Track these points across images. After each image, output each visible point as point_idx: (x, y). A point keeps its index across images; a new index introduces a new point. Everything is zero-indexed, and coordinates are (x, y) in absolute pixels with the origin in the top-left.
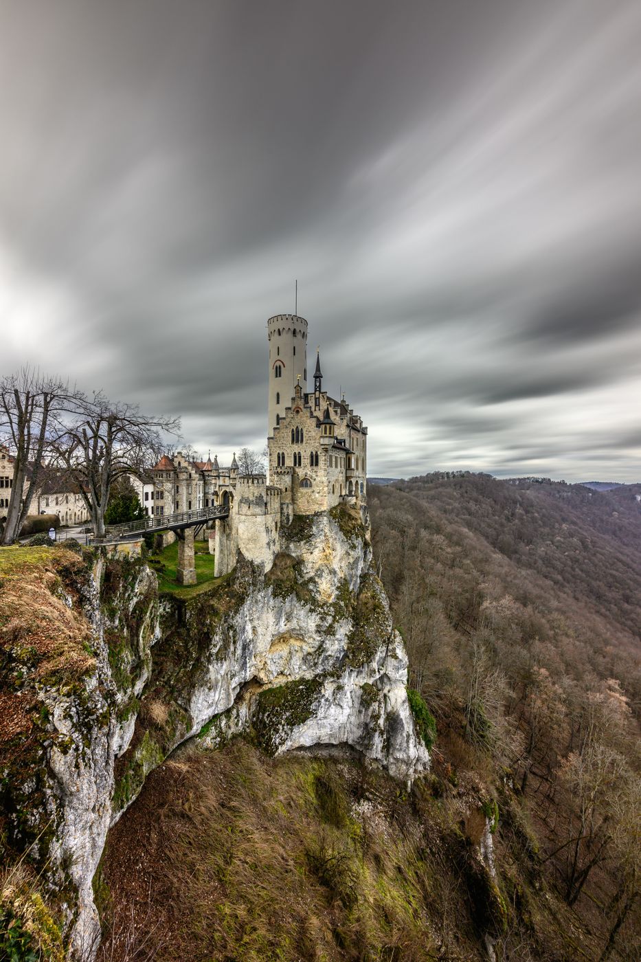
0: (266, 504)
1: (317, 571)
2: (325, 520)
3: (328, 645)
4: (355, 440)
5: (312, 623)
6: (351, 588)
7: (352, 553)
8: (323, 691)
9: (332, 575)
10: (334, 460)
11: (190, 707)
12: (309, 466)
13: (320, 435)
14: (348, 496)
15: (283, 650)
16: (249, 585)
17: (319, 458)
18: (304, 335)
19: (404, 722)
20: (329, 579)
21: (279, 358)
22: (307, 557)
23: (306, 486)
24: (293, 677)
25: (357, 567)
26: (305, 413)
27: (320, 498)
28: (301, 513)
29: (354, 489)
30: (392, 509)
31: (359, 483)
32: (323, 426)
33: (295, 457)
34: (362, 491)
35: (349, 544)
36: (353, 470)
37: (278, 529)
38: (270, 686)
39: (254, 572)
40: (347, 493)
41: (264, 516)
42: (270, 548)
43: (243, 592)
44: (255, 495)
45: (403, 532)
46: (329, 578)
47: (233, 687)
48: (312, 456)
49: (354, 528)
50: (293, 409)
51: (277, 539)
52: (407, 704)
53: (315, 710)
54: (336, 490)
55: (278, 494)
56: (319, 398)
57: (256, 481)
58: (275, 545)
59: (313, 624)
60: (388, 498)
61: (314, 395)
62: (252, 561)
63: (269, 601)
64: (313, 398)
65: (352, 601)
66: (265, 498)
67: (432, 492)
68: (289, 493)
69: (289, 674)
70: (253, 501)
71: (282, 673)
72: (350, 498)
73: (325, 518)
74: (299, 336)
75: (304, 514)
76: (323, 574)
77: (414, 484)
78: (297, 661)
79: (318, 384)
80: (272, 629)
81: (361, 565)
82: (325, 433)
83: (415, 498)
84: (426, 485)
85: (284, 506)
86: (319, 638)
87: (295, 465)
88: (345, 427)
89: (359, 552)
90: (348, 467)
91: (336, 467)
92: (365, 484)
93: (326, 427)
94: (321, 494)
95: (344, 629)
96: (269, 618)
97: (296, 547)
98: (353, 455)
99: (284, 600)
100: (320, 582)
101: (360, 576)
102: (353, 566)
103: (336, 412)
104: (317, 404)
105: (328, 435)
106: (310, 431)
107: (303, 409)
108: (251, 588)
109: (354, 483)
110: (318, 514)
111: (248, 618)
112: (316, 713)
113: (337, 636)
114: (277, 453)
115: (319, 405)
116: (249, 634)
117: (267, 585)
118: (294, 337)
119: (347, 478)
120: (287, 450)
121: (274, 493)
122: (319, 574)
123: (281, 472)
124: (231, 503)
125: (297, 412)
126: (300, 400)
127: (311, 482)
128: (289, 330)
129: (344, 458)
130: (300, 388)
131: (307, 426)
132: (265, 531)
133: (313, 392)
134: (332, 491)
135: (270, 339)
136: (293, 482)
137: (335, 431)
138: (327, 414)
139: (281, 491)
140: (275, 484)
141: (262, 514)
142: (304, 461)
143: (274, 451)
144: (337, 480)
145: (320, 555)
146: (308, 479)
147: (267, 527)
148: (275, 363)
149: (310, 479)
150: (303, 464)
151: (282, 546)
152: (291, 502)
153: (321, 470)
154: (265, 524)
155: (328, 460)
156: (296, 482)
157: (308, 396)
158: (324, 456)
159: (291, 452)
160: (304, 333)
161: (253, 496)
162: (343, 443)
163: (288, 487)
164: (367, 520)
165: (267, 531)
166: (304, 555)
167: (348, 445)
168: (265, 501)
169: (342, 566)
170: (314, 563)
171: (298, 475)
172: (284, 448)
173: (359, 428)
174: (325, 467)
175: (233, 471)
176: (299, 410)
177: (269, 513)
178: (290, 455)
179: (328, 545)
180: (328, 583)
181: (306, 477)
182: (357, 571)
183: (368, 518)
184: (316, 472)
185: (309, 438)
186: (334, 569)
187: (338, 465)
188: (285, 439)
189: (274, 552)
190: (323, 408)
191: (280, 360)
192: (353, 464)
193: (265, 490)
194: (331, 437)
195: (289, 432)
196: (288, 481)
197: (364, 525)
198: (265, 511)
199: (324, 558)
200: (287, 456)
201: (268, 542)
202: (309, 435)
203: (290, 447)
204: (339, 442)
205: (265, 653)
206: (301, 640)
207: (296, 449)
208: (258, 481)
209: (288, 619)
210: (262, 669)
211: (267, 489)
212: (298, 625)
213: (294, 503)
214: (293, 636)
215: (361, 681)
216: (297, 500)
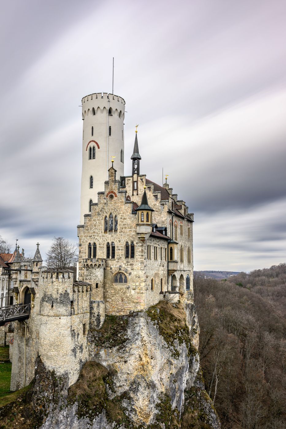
0: (72, 302)
1: (132, 384)
2: (142, 321)
4: (179, 228)
6: (174, 405)
7: (174, 362)
9: (151, 390)
10: (152, 250)
12: (123, 258)
13: (136, 222)
14: (170, 293)
16: (49, 401)
17: (136, 248)
18: (121, 114)
20: (146, 394)
21: (93, 138)
22: (121, 366)
23: (121, 281)
25: (181, 379)
26: (120, 198)
27: (136, 296)
28: (114, 314)
29: (178, 284)
30: (229, 308)
31: (185, 277)
32: (140, 212)
33: (108, 248)
34: (188, 287)
35: (171, 350)
36: (177, 262)
37: (87, 333)
39: (55, 385)
40: (170, 289)
41: (69, 317)
42: (75, 356)
43: (41, 411)
44: (60, 292)
45: (243, 336)
46: (146, 392)
48: (127, 247)
49: (177, 331)
51: (85, 345)
54: (155, 286)
55: (87, 291)
56: (137, 182)
57: (61, 276)
58: (82, 352)
60: (226, 295)
61: (131, 179)
62: (54, 372)
63: (72, 422)
64: (131, 182)
65: (175, 422)
66: (71, 296)
67: (279, 288)
68: (101, 290)
70: (57, 299)
72: (172, 295)
73: (142, 320)
74: (115, 115)
75: (118, 314)
76: (140, 388)
77: (257, 279)
81: (186, 376)
82: (142, 221)
83: (258, 295)
84: (271, 280)
85: (94, 304)
87: (108, 257)
88: (166, 214)
89: (183, 361)
90: (170, 258)
91: (156, 259)
92: (192, 278)
93: (142, 214)
94: (137, 290)
97: (107, 354)
98: (175, 245)
99: (91, 421)
100: (136, 398)
101: (185, 391)
102: (176, 378)
103: (156, 196)
104: (135, 188)
105: (145, 222)
106: (125, 219)
107: (118, 194)
108: (51, 405)
109: (178, 277)
110: (134, 315)
114: (87, 244)
115: (137, 190)
117: (70, 400)
118: (110, 116)
119: (169, 272)
120: (99, 239)
121: (83, 289)
122: (135, 388)
123: (91, 265)
124: (33, 301)
125: (111, 197)
126: (115, 184)
127: (126, 277)
128: (104, 109)
129: (166, 249)
130: (116, 171)
131: (122, 212)
132: (71, 335)
133: (131, 175)
134: (150, 287)
135: (83, 119)
136: (105, 277)
137: (153, 218)
138: (145, 200)
139: (91, 287)
140: (84, 279)
141: (67, 314)
142: (118, 253)
143: (85, 241)
144: (156, 275)
145: (136, 364)
146: (123, 273)
147: (73, 330)
148: (88, 144)
149: (125, 273)
150: (117, 256)
151: (91, 353)
152: (102, 299)
153: (137, 263)
154: (71, 326)
155: (146, 251)
156: (109, 277)
157: (125, 180)
158: (141, 246)
159: (104, 242)
160: (121, 111)
161: (58, 293)
162: (164, 232)
163: (99, 283)
164: (194, 322)
165: (72, 334)
166: (117, 364)
167: (170, 233)
168: (71, 299)
169: (163, 378)
170: (128, 374)
171: (111, 269)
172: (96, 237)
173: (184, 215)
174: (142, 259)
175: (35, 263)
176: (114, 195)
177: (76, 313)
178: (102, 245)
179: (146, 352)
180: (146, 399)
181: (120, 271)
182: (181, 384)
183: (196, 320)
184: (131, 265)
185: (124, 226)
186: (152, 382)
187: (158, 257)
188: (96, 227)
189: (81, 361)
190: (141, 192)
191: (94, 141)
192: (176, 256)
193: (72, 286)
194: (148, 225)
195: (102, 219)
196: (99, 275)
197: (190, 327)
198: (72, 311)
199: (141, 368)
200: (99, 247)
201: (74, 348)
202: (124, 223)
203: (103, 236)
204: (158, 231)
207: (109, 238)
208: (63, 276)
211: (74, 285)
213: (106, 301)
216: (110, 298)
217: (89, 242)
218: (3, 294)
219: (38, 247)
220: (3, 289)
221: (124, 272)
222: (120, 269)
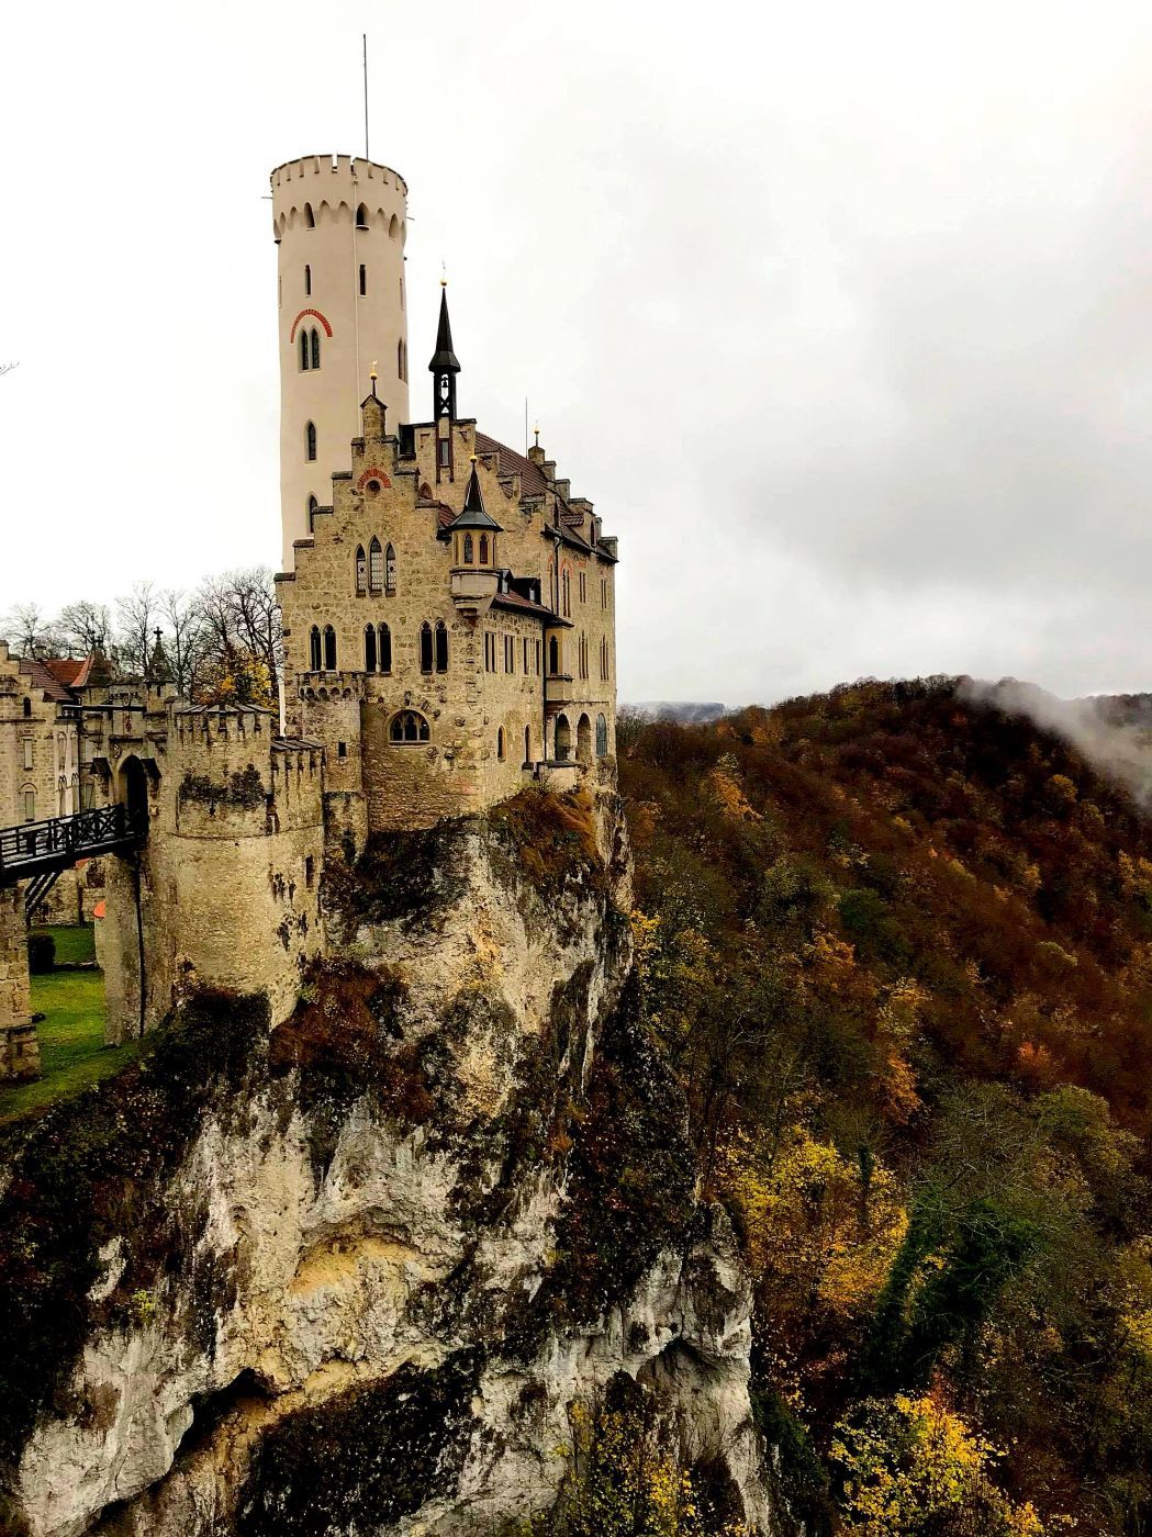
0: (270, 799)
1: (447, 1016)
2: (474, 845)
3: (489, 1252)
4: (575, 578)
5: (434, 1185)
6: (566, 1065)
7: (567, 951)
8: (476, 1406)
9: (502, 1028)
10: (500, 647)
11: (18, 1483)
12: (416, 668)
13: (450, 565)
14: (551, 765)
15: (336, 1279)
17: (451, 641)
18: (395, 226)
19: (743, 1492)
20: (489, 1039)
21: (309, 303)
22: (417, 970)
23: (411, 735)
24: (376, 1366)
25: (583, 997)
26: (399, 492)
27: (455, 776)
28: (393, 827)
31: (592, 720)
32: (462, 535)
33: (370, 640)
35: (555, 921)
36: (569, 680)
37: (317, 881)
38: (298, 1400)
40: (551, 755)
41: (264, 840)
42: (286, 946)
44: (232, 769)
46: (490, 1035)
47: (168, 1410)
48: (426, 635)
50: (357, 477)
51: (313, 914)
52: (748, 1438)
53: (448, 1470)
54: (509, 748)
55: (312, 765)
56: (449, 441)
57: (232, 724)
58: (305, 933)
59: (436, 1191)
61: (431, 431)
62: (228, 989)
64: (431, 439)
66: (265, 781)
68: (353, 764)
69: (364, 1358)
70: (224, 790)
71: (338, 1356)
72: (557, 772)
73: (474, 841)
74: (377, 229)
75: (405, 828)
76: (471, 1024)
78: (386, 1318)
79: (445, 393)
80: (298, 1218)
81: (597, 988)
82: (468, 560)
85: (333, 803)
86: (458, 1236)
87: (371, 666)
88: (537, 539)
89: (588, 949)
90: (551, 667)
91: (510, 669)
92: (612, 724)
93: (469, 543)
94: (458, 761)
95: (541, 1205)
96: (289, 1171)
97: (378, 938)
98: (564, 631)
100: (460, 1050)
101: (595, 1026)
102: (570, 994)
103: (506, 486)
104: (444, 459)
105: (476, 565)
106: (417, 554)
107: (393, 480)
108: (224, 1080)
109: (573, 721)
110: (455, 828)
111: (215, 1181)
112: (456, 1481)
113: (519, 1227)
114: (307, 630)
115: (451, 466)
116: (222, 1234)
118: (360, 233)
119: (549, 707)
120: (343, 616)
121: (300, 760)
122: (457, 1026)
123: (323, 690)
124: (154, 797)
125: (372, 489)
126: (383, 449)
127: (424, 723)
128: (344, 208)
129: (538, 643)
131: (406, 534)
132: (270, 890)
133: (431, 419)
134: (496, 750)
135: (278, 242)
136: (365, 722)
137: (500, 552)
138: (473, 497)
139: (323, 753)
140: (304, 732)
141: (257, 831)
142: (401, 654)
143: (299, 621)
144: (512, 715)
145: (460, 960)
146: (416, 713)
147: (277, 876)
148: (296, 322)
149: (423, 713)
150: (399, 663)
151: (332, 936)
152: (358, 789)
153: (457, 683)
154: (271, 865)
155: (481, 648)
156: (374, 724)
157: (412, 436)
158: (467, 634)
159: (357, 624)
160: (394, 217)
161: (226, 773)
162: (532, 592)
163: (348, 742)
164: (618, 844)
165: (275, 886)
166: (407, 962)
167: (549, 597)
168: (267, 790)
169: (533, 994)
170: (438, 988)
171: (381, 700)
172: (332, 609)
173: (588, 542)
174: (468, 673)
175: (153, 688)
176: (379, 481)
177: (282, 828)
178: (352, 634)
179: (485, 928)
180: (489, 1053)
181: (407, 708)
182: (584, 1008)
183: (623, 837)
184: (440, 688)
185: (416, 576)
186: (505, 1006)
187: (516, 665)
188: (332, 579)
189: (303, 958)
190: (463, 473)
191: (316, 314)
192: (569, 662)
193: (268, 751)
194: (488, 572)
195: (348, 556)
196: (347, 720)
197: (607, 858)
198: (269, 820)
199: (472, 971)
200: (344, 638)
201: (283, 924)
202: (414, 567)
203: (353, 605)
204: (516, 589)
205: (279, 1293)
206: (400, 1243)
207: (373, 612)
208: (240, 724)
209: (355, 1177)
210: (269, 1345)
211: (273, 749)
212: (390, 1195)
213: (370, 794)
214: (374, 1230)
215: (602, 1367)
216: (381, 783)
217: (312, 622)
218: (63, 779)
219: (159, 638)
220: (62, 767)
221: (418, 710)
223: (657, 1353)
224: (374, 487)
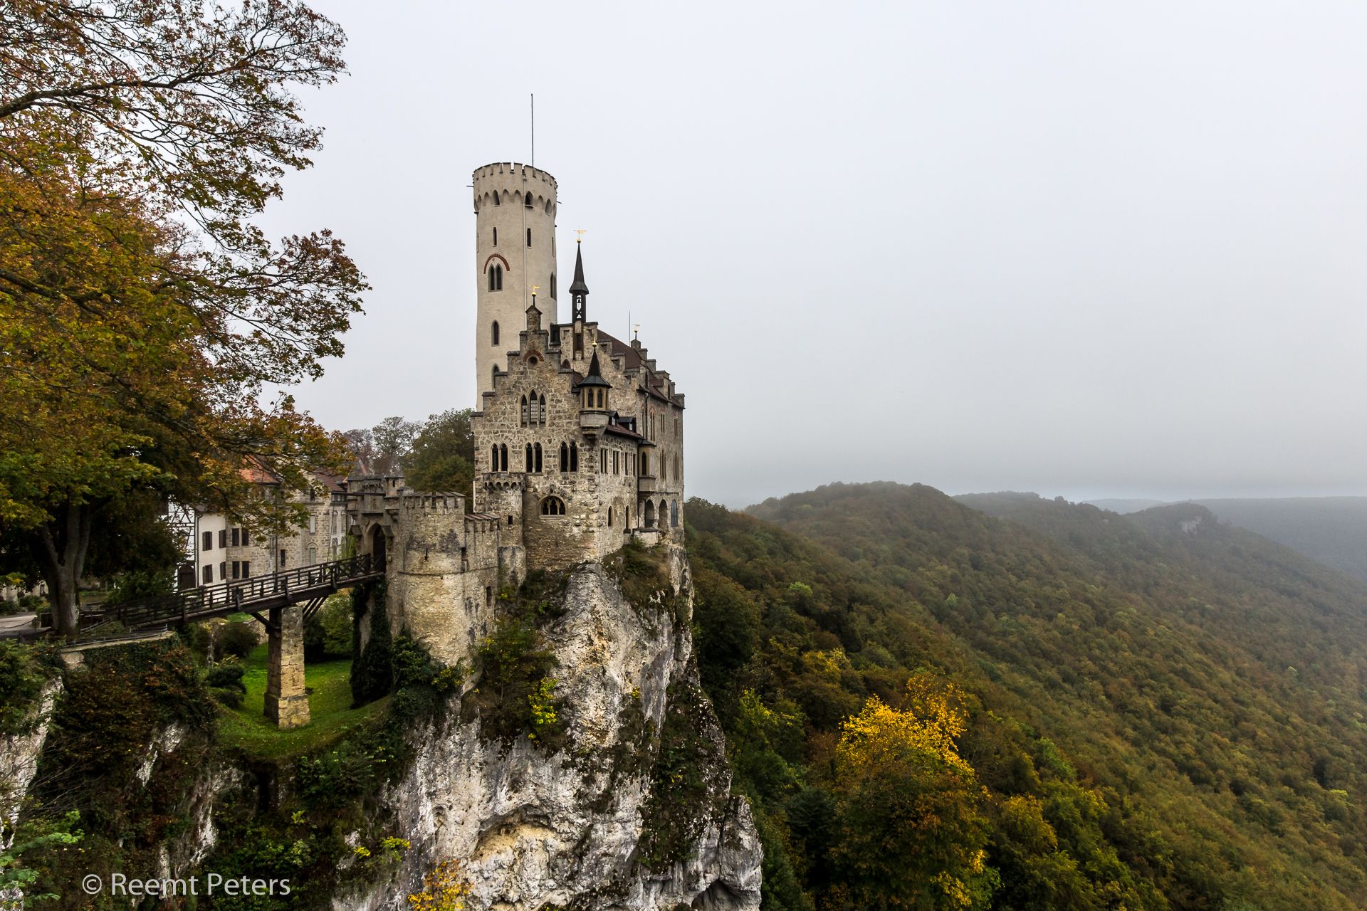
0: (464, 550)
1: (577, 684)
2: (593, 579)
3: (600, 831)
4: (658, 418)
5: (565, 791)
6: (649, 714)
7: (650, 645)
9: (609, 692)
10: (610, 458)
12: (557, 471)
13: (579, 408)
14: (642, 531)
15: (503, 849)
17: (579, 454)
18: (550, 207)
20: (601, 698)
21: (496, 250)
23: (554, 512)
24: (527, 905)
25: (661, 675)
26: (548, 364)
27: (581, 537)
28: (543, 568)
31: (669, 504)
32: (587, 390)
33: (529, 453)
34: (674, 524)
35: (644, 627)
36: (654, 479)
37: (493, 601)
40: (642, 524)
41: (459, 576)
42: (473, 642)
44: (440, 532)
46: (601, 696)
48: (564, 452)
49: (653, 594)
51: (491, 622)
54: (615, 520)
55: (491, 530)
56: (581, 335)
57: (440, 504)
58: (485, 634)
59: (567, 793)
61: (571, 329)
63: (470, 752)
64: (570, 334)
66: (461, 539)
68: (517, 530)
69: (520, 901)
70: (434, 545)
71: (503, 900)
72: (645, 535)
73: (594, 577)
74: (538, 208)
75: (549, 569)
76: (590, 690)
78: (535, 874)
79: (579, 306)
80: (478, 813)
81: (668, 668)
82: (590, 405)
85: (505, 554)
86: (581, 821)
87: (529, 469)
88: (634, 394)
89: (665, 643)
90: (643, 472)
91: (616, 472)
92: (681, 509)
93: (591, 395)
94: (583, 528)
95: (631, 799)
96: (475, 787)
98: (651, 450)
99: (507, 748)
100: (583, 706)
101: (667, 690)
102: (650, 672)
103: (616, 362)
104: (578, 346)
105: (596, 408)
106: (559, 401)
107: (545, 357)
109: (657, 505)
110: (578, 569)
111: (424, 790)
113: (619, 815)
114: (490, 446)
115: (582, 350)
116: (428, 825)
117: (467, 717)
118: (528, 209)
119: (641, 495)
120: (512, 438)
121: (483, 526)
122: (581, 691)
123: (499, 483)
124: (390, 550)
126: (539, 338)
127: (562, 504)
128: (517, 194)
129: (634, 456)
130: (540, 313)
131: (553, 389)
132: (463, 607)
133: (570, 322)
134: (607, 521)
135: (477, 213)
136: (525, 504)
137: (611, 401)
138: (595, 368)
139: (498, 523)
140: (488, 510)
141: (456, 571)
142: (549, 462)
143: (484, 441)
144: (617, 500)
145: (584, 650)
146: (557, 498)
147: (468, 599)
148: (489, 261)
149: (561, 498)
150: (547, 467)
152: (521, 545)
153: (583, 480)
154: (464, 592)
155: (598, 458)
156: (531, 504)
157: (558, 332)
158: (589, 450)
159: (521, 443)
160: (549, 201)
161: (436, 535)
162: (631, 425)
163: (514, 516)
164: (684, 579)
165: (466, 605)
167: (641, 429)
168: (462, 544)
169: (629, 671)
170: (570, 667)
171: (536, 490)
172: (506, 434)
173: (667, 397)
174: (590, 474)
175: (391, 482)
176: (537, 357)
177: (471, 569)
178: (518, 449)
179: (599, 630)
180: (601, 707)
181: (552, 495)
182: (661, 679)
183: (688, 575)
184: (572, 483)
185: (558, 414)
186: (611, 679)
187: (620, 469)
188: (506, 416)
190: (588, 354)
191: (499, 256)
192: (654, 467)
193: (462, 522)
194: (602, 413)
195: (517, 402)
196: (514, 502)
197: (677, 588)
198: (463, 565)
199: (591, 658)
200: (513, 452)
201: (471, 629)
202: (558, 409)
203: (519, 432)
204: (620, 424)
205: (465, 861)
206: (544, 826)
207: (531, 436)
208: (445, 503)
209: (515, 786)
210: (458, 895)
211: (466, 519)
212: (538, 797)
213: (527, 548)
214: (528, 819)
215: (670, 900)
216: (534, 541)
217: (493, 442)
218: (336, 540)
220: (335, 532)
221: (558, 496)
222: (552, 491)
223: (704, 889)
224: (533, 361)
